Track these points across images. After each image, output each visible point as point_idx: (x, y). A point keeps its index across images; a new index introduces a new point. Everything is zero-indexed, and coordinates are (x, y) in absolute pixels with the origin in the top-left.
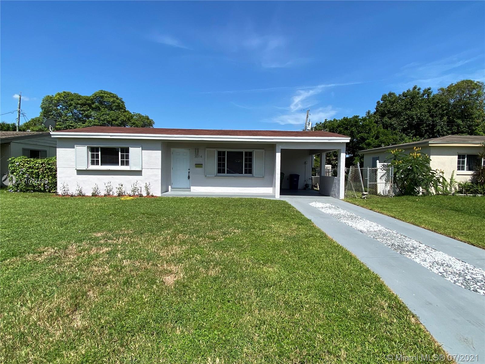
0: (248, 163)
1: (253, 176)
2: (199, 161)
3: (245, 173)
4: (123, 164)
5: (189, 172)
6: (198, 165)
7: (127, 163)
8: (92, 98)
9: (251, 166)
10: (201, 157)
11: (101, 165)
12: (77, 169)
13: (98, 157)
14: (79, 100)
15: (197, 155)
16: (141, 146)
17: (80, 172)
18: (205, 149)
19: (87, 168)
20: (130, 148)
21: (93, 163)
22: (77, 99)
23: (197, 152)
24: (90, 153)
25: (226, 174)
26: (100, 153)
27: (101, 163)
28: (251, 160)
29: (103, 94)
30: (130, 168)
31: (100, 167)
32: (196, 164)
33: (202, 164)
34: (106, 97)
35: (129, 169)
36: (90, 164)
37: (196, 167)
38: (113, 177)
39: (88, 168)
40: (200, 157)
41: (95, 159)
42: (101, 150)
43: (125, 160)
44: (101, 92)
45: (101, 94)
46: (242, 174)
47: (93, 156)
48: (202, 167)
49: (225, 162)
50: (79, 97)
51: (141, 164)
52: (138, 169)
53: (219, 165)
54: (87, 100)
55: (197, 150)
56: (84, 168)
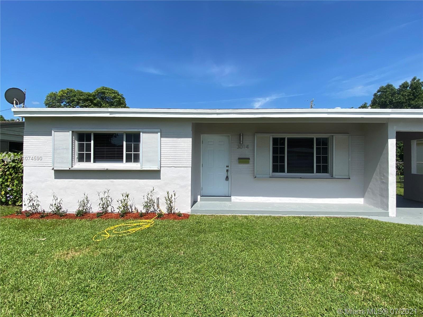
0: (321, 155)
1: (332, 177)
2: (246, 153)
3: (316, 173)
4: (129, 159)
5: (227, 171)
6: (243, 160)
7: (136, 159)
8: (94, 95)
9: (325, 160)
10: (247, 147)
11: (94, 162)
12: (55, 169)
13: (89, 149)
14: (82, 96)
15: (240, 144)
16: (159, 130)
17: (60, 174)
18: (254, 135)
19: (70, 167)
20: (141, 133)
21: (81, 159)
22: (79, 95)
23: (241, 140)
24: (77, 143)
25: (286, 174)
26: (92, 142)
27: (94, 158)
28: (326, 151)
29: (105, 90)
30: (142, 166)
31: (92, 165)
32: (239, 159)
33: (249, 159)
34: (107, 93)
35: (139, 169)
36: (76, 160)
37: (240, 162)
38: (112, 182)
39: (72, 167)
40: (245, 147)
41: (85, 152)
42: (94, 137)
43: (133, 153)
44: (103, 88)
45: (103, 90)
46: (313, 173)
47: (81, 148)
48: (248, 163)
49: (284, 154)
50: (81, 93)
51: (160, 160)
52: (155, 167)
53: (275, 159)
54: (89, 96)
55: (241, 137)
56: (66, 167)
